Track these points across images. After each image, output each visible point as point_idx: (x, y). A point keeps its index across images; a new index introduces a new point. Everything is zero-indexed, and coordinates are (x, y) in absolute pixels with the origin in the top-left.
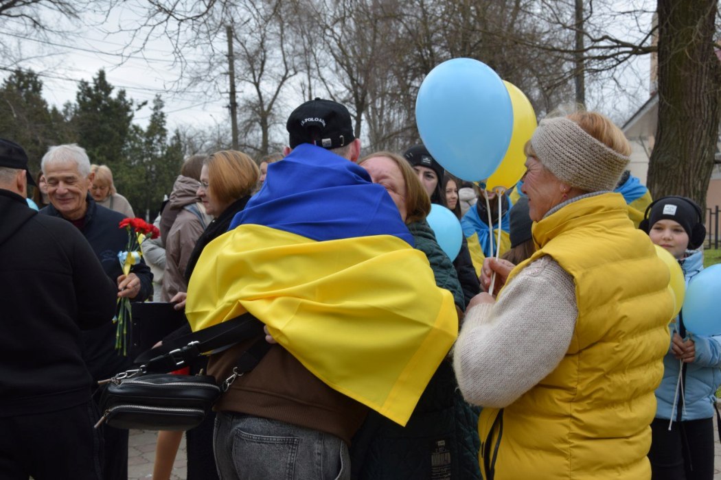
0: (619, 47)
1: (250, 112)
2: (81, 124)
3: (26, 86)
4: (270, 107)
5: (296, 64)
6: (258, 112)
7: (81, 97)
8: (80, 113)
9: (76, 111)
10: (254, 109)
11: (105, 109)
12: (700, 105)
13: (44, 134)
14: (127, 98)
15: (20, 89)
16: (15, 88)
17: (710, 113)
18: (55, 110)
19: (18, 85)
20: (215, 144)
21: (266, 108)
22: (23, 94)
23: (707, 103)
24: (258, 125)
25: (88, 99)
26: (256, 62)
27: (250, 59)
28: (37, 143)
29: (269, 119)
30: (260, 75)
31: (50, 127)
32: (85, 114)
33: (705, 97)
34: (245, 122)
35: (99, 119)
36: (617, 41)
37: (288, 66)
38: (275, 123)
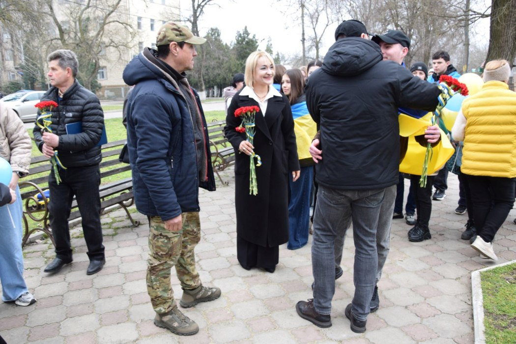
0: (475, 15)
1: (311, 42)
2: (237, 50)
3: (214, 34)
4: (320, 39)
5: (333, 18)
6: (314, 42)
7: (237, 38)
8: (236, 45)
9: (235, 44)
10: (312, 40)
11: (247, 43)
12: (508, 41)
13: (223, 55)
14: (256, 38)
15: (212, 35)
16: (210, 35)
17: (512, 44)
18: (226, 44)
19: (211, 34)
20: (295, 57)
21: (318, 40)
22: (213, 37)
23: (511, 40)
24: (314, 48)
25: (240, 39)
26: (314, 18)
27: (312, 17)
28: (219, 59)
29: (319, 45)
30: (316, 24)
31: (224, 51)
32: (239, 45)
33: (511, 37)
34: (308, 47)
35: (244, 47)
36: (475, 12)
37: (329, 19)
38: (322, 47)
